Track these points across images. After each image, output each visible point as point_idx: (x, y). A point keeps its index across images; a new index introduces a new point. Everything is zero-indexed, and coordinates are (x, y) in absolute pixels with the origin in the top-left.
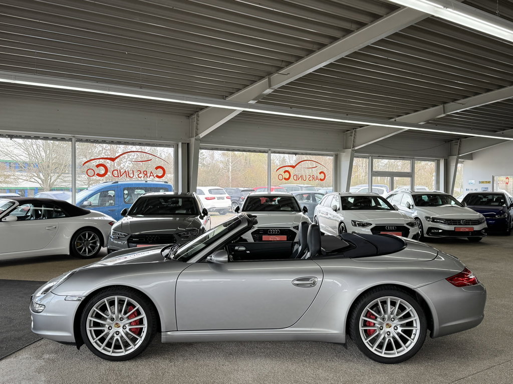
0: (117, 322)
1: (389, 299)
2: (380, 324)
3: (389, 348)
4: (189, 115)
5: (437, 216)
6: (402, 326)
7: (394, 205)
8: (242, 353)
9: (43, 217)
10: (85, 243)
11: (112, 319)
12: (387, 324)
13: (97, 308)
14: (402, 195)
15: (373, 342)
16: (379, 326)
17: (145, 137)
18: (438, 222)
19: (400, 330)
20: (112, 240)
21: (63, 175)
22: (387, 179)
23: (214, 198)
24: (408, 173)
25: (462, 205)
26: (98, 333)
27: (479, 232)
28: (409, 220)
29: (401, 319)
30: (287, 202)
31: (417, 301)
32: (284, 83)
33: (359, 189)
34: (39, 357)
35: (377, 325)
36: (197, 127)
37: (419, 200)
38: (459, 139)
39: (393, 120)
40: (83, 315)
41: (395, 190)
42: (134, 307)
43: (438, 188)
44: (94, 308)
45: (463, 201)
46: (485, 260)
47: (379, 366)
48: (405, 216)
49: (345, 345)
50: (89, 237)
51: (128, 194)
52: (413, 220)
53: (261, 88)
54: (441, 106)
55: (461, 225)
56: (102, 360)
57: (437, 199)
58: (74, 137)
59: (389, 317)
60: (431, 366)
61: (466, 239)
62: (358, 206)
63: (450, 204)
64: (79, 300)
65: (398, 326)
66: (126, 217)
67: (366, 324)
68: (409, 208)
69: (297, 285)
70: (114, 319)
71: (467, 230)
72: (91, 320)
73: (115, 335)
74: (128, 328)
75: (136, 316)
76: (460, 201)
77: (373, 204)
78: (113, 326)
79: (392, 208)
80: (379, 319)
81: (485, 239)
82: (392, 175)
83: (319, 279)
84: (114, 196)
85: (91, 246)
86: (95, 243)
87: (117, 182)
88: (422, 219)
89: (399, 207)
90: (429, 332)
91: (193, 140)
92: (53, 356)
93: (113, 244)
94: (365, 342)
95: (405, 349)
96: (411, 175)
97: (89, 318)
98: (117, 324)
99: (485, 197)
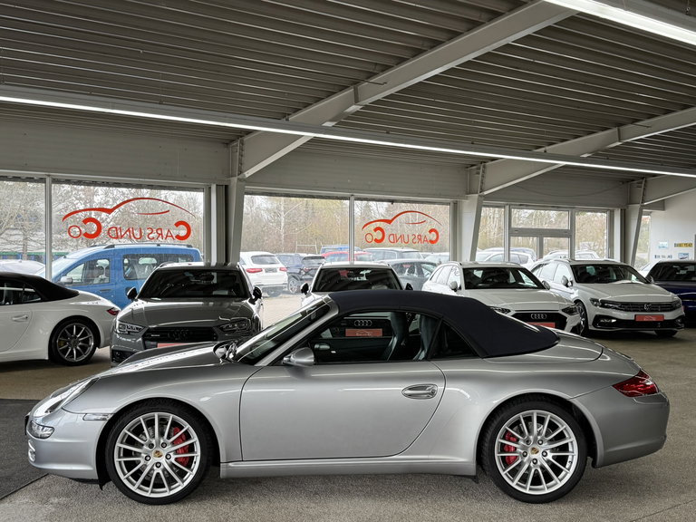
0: (158, 449)
1: (535, 414)
2: (524, 448)
3: (536, 481)
4: (227, 142)
5: (608, 298)
6: (553, 450)
7: (544, 282)
8: (332, 492)
9: (6, 302)
10: (72, 341)
11: (151, 446)
12: (533, 449)
13: (129, 430)
14: (555, 265)
15: (513, 473)
16: (522, 452)
17: (159, 176)
18: (610, 307)
19: (550, 456)
20: (118, 337)
21: (7, 232)
22: (534, 240)
23: (260, 270)
24: (566, 231)
25: (647, 281)
26: (130, 465)
27: (672, 323)
28: (566, 305)
29: (551, 441)
30: (380, 277)
31: (573, 416)
32: (379, 97)
33: (489, 256)
34: (45, 501)
35: (519, 450)
36: (240, 160)
37: (582, 273)
38: (643, 178)
39: (542, 150)
40: (109, 441)
41: (545, 257)
42: (182, 428)
43: (611, 255)
44: (125, 430)
45: (648, 276)
46: (679, 364)
47: (523, 507)
48: (559, 299)
49: (474, 478)
50: (77, 333)
51: (129, 265)
52: (571, 305)
53: (344, 103)
54: (616, 129)
55: (645, 311)
56: (136, 503)
57: (608, 272)
58: (49, 176)
59: (535, 439)
60: (594, 506)
61: (653, 332)
62: (488, 282)
63: (630, 279)
64: (104, 419)
65: (548, 452)
66: (136, 300)
67: (503, 448)
68: (567, 286)
69: (410, 395)
70: (153, 445)
71: (654, 319)
72: (120, 448)
73: (155, 468)
74: (173, 457)
75: (184, 441)
76: (644, 273)
77: (512, 280)
78: (152, 455)
79: (540, 286)
80: (521, 442)
81: (681, 333)
82: (540, 233)
83: (439, 387)
84: (107, 268)
85: (80, 346)
86: (86, 341)
87: (113, 246)
88: (586, 302)
89: (550, 283)
90: (590, 459)
91: (234, 180)
92: (63, 500)
93: (119, 342)
94: (503, 474)
95: (558, 483)
96: (569, 234)
97: (118, 444)
98: (157, 452)
99: (683, 269)
